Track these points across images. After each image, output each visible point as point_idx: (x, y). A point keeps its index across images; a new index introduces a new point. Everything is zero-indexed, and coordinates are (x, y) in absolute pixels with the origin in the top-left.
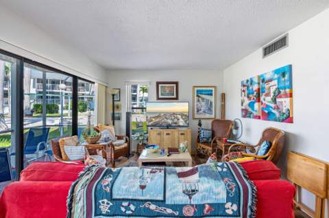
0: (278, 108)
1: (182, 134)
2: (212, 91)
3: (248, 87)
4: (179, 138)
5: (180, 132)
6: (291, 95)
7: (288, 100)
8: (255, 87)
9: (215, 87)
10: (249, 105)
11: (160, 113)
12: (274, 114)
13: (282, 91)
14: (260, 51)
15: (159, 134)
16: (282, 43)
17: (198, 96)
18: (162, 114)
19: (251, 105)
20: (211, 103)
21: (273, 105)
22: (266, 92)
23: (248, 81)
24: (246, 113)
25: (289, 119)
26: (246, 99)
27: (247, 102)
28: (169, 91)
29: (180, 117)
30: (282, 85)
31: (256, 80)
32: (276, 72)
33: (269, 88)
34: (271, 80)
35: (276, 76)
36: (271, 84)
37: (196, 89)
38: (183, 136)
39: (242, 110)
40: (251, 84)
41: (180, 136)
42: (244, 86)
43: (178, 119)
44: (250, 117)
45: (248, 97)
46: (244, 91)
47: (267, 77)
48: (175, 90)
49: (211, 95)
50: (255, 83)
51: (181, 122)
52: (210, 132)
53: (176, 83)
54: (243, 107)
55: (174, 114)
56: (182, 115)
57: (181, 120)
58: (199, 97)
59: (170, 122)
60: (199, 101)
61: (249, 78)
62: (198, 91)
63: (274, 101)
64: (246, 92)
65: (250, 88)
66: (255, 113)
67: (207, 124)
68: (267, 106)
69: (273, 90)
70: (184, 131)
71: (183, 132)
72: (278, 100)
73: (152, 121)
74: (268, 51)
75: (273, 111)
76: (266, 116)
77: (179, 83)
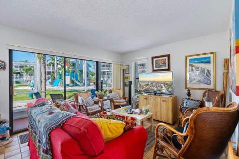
1: (164, 101)
2: (209, 58)
4: (161, 104)
5: (162, 99)
11: (149, 82)
17: (190, 66)
20: (209, 72)
28: (163, 63)
29: (162, 85)
37: (189, 58)
38: (165, 103)
41: (162, 102)
48: (167, 62)
49: (209, 62)
51: (164, 90)
55: (158, 83)
56: (165, 83)
57: (164, 88)
58: (192, 66)
59: (155, 89)
60: (192, 70)
62: (190, 60)
70: (166, 98)
71: (164, 99)
73: (143, 88)
77: (171, 56)
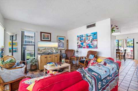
0: (92, 44)
1: (56, 56)
2: (64, 38)
3: (81, 38)
4: (55, 58)
6: (97, 41)
7: (96, 42)
8: (84, 38)
9: (65, 37)
10: (81, 44)
12: (91, 46)
13: (94, 39)
14: (86, 27)
15: (46, 57)
16: (94, 25)
17: (59, 40)
18: (47, 48)
19: (82, 44)
20: (64, 43)
21: (91, 44)
22: (88, 39)
23: (80, 36)
24: (79, 47)
25: (96, 47)
26: (79, 42)
27: (80, 43)
28: (46, 37)
29: (53, 49)
30: (94, 38)
31: (84, 36)
32: (92, 33)
33: (90, 38)
34: (90, 36)
35: (92, 35)
36: (90, 37)
37: (58, 37)
39: (78, 46)
40: (82, 37)
42: (79, 37)
43: (53, 50)
44: (81, 48)
45: (80, 41)
46: (78, 39)
47: (89, 35)
48: (49, 37)
49: (64, 40)
50: (84, 37)
52: (65, 54)
53: (50, 34)
54: (78, 45)
56: (55, 48)
57: (54, 50)
59: (50, 51)
60: (59, 42)
61: (81, 35)
62: (59, 38)
63: (91, 42)
64: (80, 39)
65: (82, 38)
66: (84, 46)
67: (63, 52)
68: (89, 44)
69: (91, 39)
72: (93, 42)
74: (88, 27)
75: (91, 45)
76: (88, 47)
77: (51, 34)
